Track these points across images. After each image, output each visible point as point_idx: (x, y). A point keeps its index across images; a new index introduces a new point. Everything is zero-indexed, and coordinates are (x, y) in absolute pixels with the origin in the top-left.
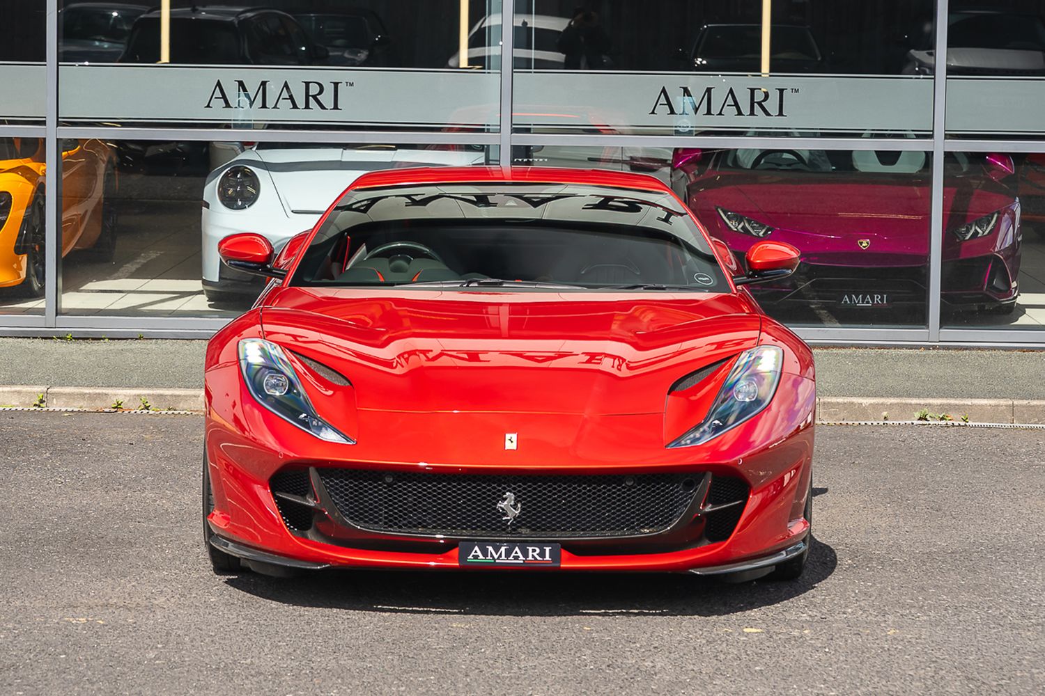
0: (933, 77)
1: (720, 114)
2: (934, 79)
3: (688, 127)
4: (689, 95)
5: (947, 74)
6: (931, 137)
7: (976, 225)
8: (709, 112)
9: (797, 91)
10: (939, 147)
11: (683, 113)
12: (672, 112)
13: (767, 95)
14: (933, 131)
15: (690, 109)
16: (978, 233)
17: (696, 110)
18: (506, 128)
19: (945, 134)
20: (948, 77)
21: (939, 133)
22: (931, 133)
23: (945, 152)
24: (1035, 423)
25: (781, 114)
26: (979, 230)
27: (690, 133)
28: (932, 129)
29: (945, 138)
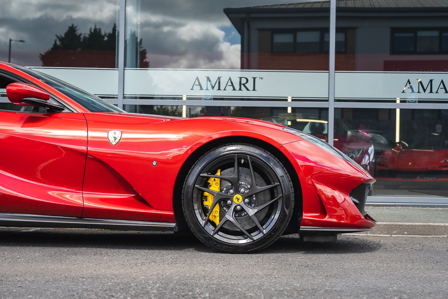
0: (328, 71)
1: (225, 90)
2: (329, 72)
3: (210, 96)
4: (210, 81)
5: (335, 70)
6: (327, 101)
7: (353, 153)
8: (219, 89)
9: (262, 78)
10: (332, 106)
11: (207, 89)
12: (201, 89)
13: (247, 81)
14: (328, 98)
15: (210, 87)
16: (353, 156)
17: (213, 88)
18: (120, 97)
19: (335, 100)
20: (336, 71)
21: (331, 100)
22: (328, 99)
23: (335, 108)
24: (379, 234)
25: (254, 90)
26: (354, 156)
27: (211, 99)
28: (328, 97)
29: (335, 101)
